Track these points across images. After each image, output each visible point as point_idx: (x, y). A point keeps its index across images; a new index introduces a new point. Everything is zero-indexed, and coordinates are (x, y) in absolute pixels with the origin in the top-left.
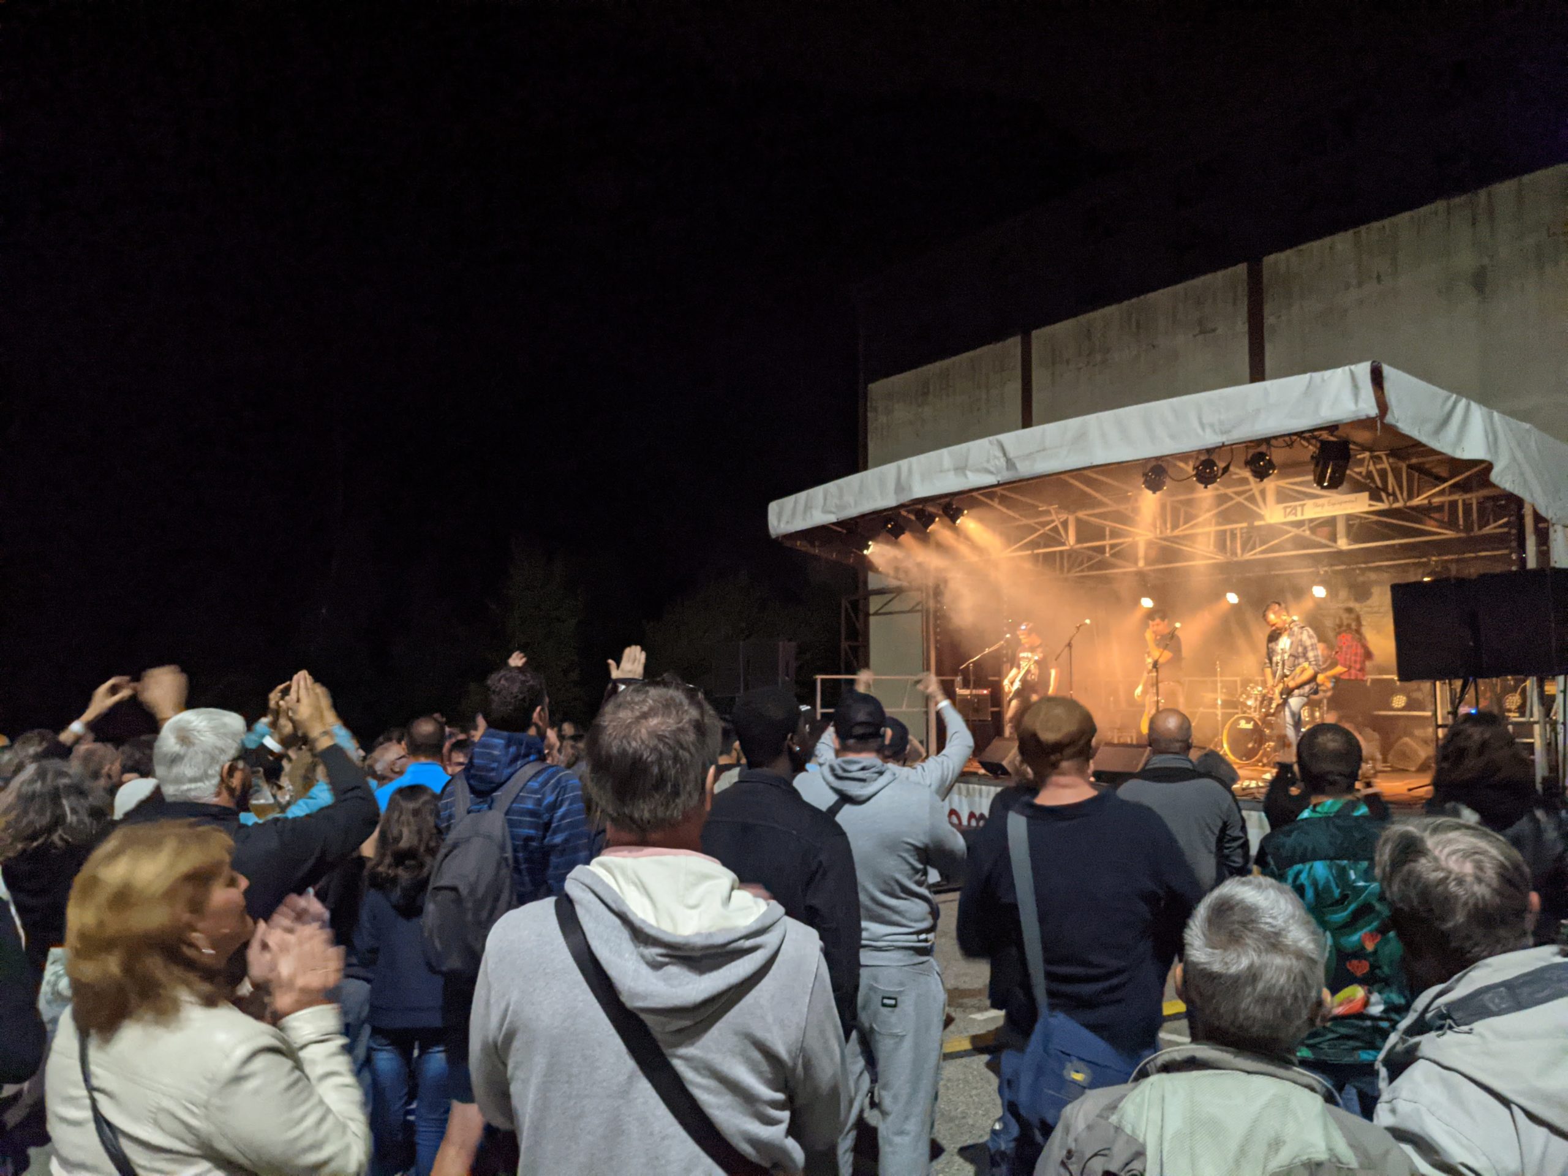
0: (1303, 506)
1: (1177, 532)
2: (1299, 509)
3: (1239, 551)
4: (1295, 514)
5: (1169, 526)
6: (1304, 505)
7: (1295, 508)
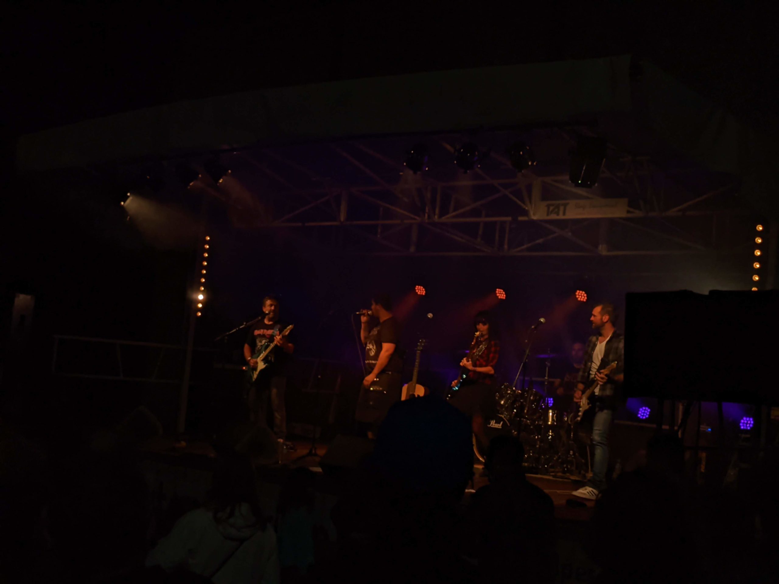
0: (565, 205)
1: (444, 219)
2: (562, 208)
3: (506, 247)
4: (558, 215)
5: (437, 211)
6: (568, 204)
7: (558, 207)
